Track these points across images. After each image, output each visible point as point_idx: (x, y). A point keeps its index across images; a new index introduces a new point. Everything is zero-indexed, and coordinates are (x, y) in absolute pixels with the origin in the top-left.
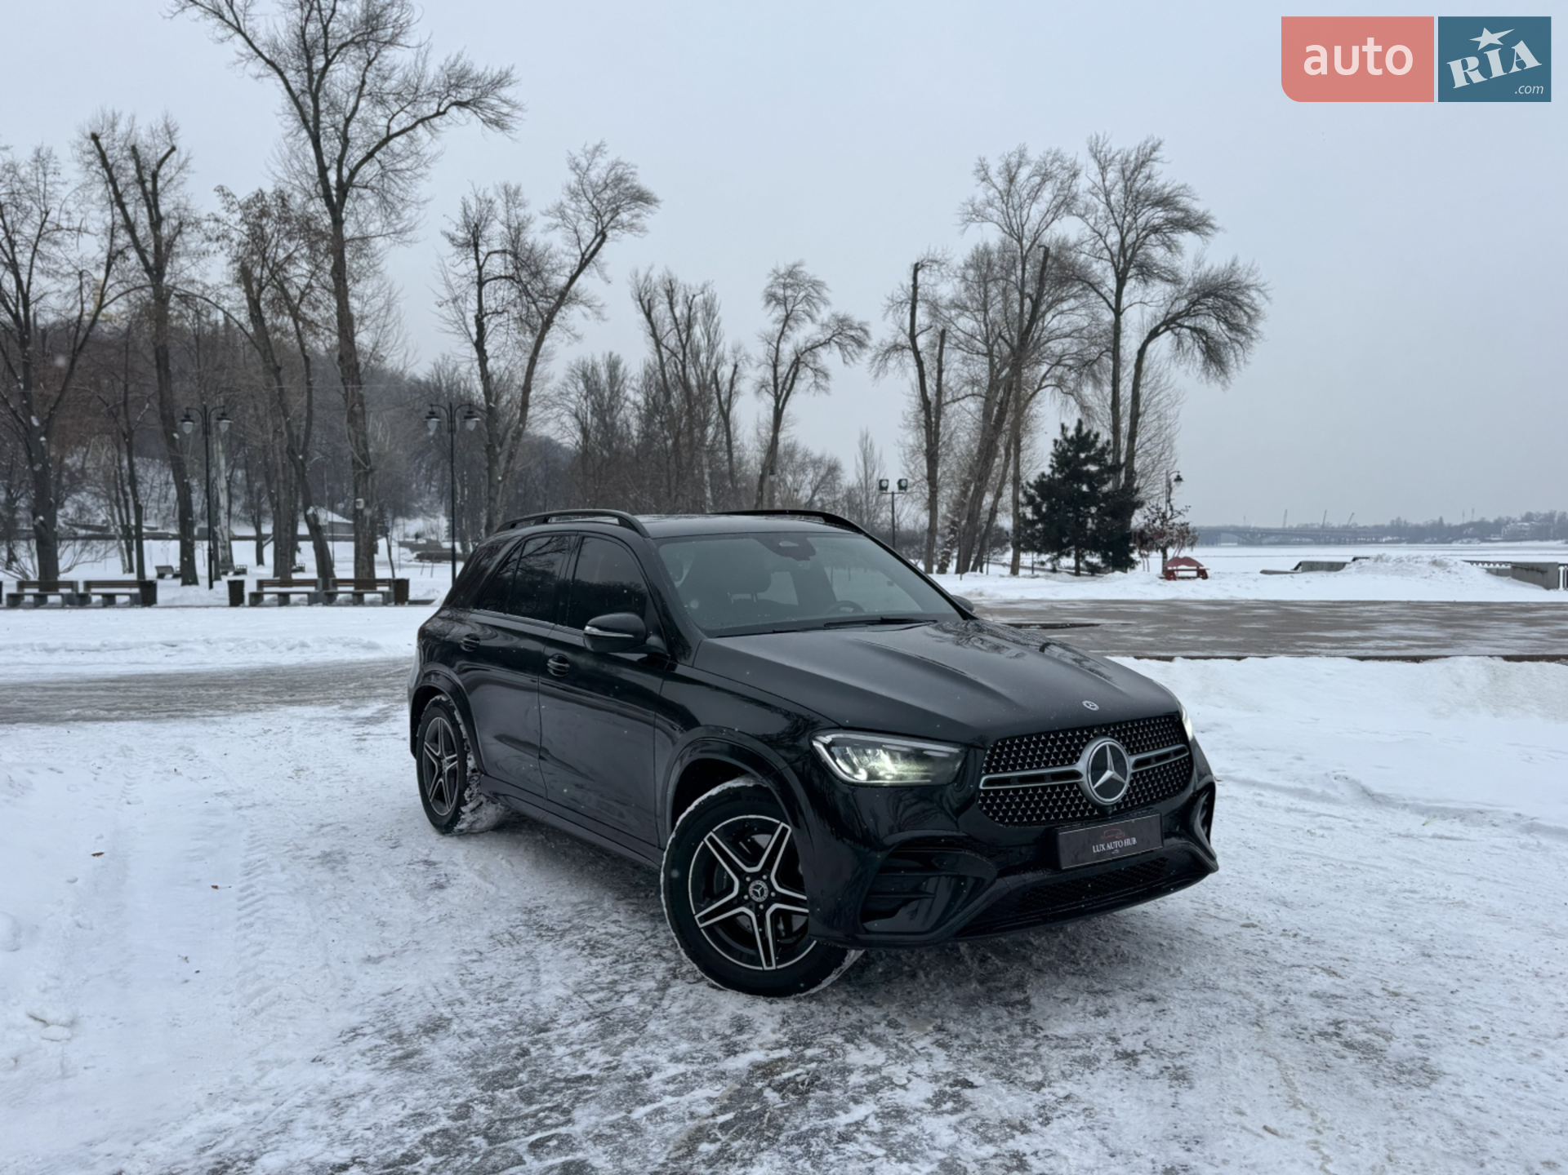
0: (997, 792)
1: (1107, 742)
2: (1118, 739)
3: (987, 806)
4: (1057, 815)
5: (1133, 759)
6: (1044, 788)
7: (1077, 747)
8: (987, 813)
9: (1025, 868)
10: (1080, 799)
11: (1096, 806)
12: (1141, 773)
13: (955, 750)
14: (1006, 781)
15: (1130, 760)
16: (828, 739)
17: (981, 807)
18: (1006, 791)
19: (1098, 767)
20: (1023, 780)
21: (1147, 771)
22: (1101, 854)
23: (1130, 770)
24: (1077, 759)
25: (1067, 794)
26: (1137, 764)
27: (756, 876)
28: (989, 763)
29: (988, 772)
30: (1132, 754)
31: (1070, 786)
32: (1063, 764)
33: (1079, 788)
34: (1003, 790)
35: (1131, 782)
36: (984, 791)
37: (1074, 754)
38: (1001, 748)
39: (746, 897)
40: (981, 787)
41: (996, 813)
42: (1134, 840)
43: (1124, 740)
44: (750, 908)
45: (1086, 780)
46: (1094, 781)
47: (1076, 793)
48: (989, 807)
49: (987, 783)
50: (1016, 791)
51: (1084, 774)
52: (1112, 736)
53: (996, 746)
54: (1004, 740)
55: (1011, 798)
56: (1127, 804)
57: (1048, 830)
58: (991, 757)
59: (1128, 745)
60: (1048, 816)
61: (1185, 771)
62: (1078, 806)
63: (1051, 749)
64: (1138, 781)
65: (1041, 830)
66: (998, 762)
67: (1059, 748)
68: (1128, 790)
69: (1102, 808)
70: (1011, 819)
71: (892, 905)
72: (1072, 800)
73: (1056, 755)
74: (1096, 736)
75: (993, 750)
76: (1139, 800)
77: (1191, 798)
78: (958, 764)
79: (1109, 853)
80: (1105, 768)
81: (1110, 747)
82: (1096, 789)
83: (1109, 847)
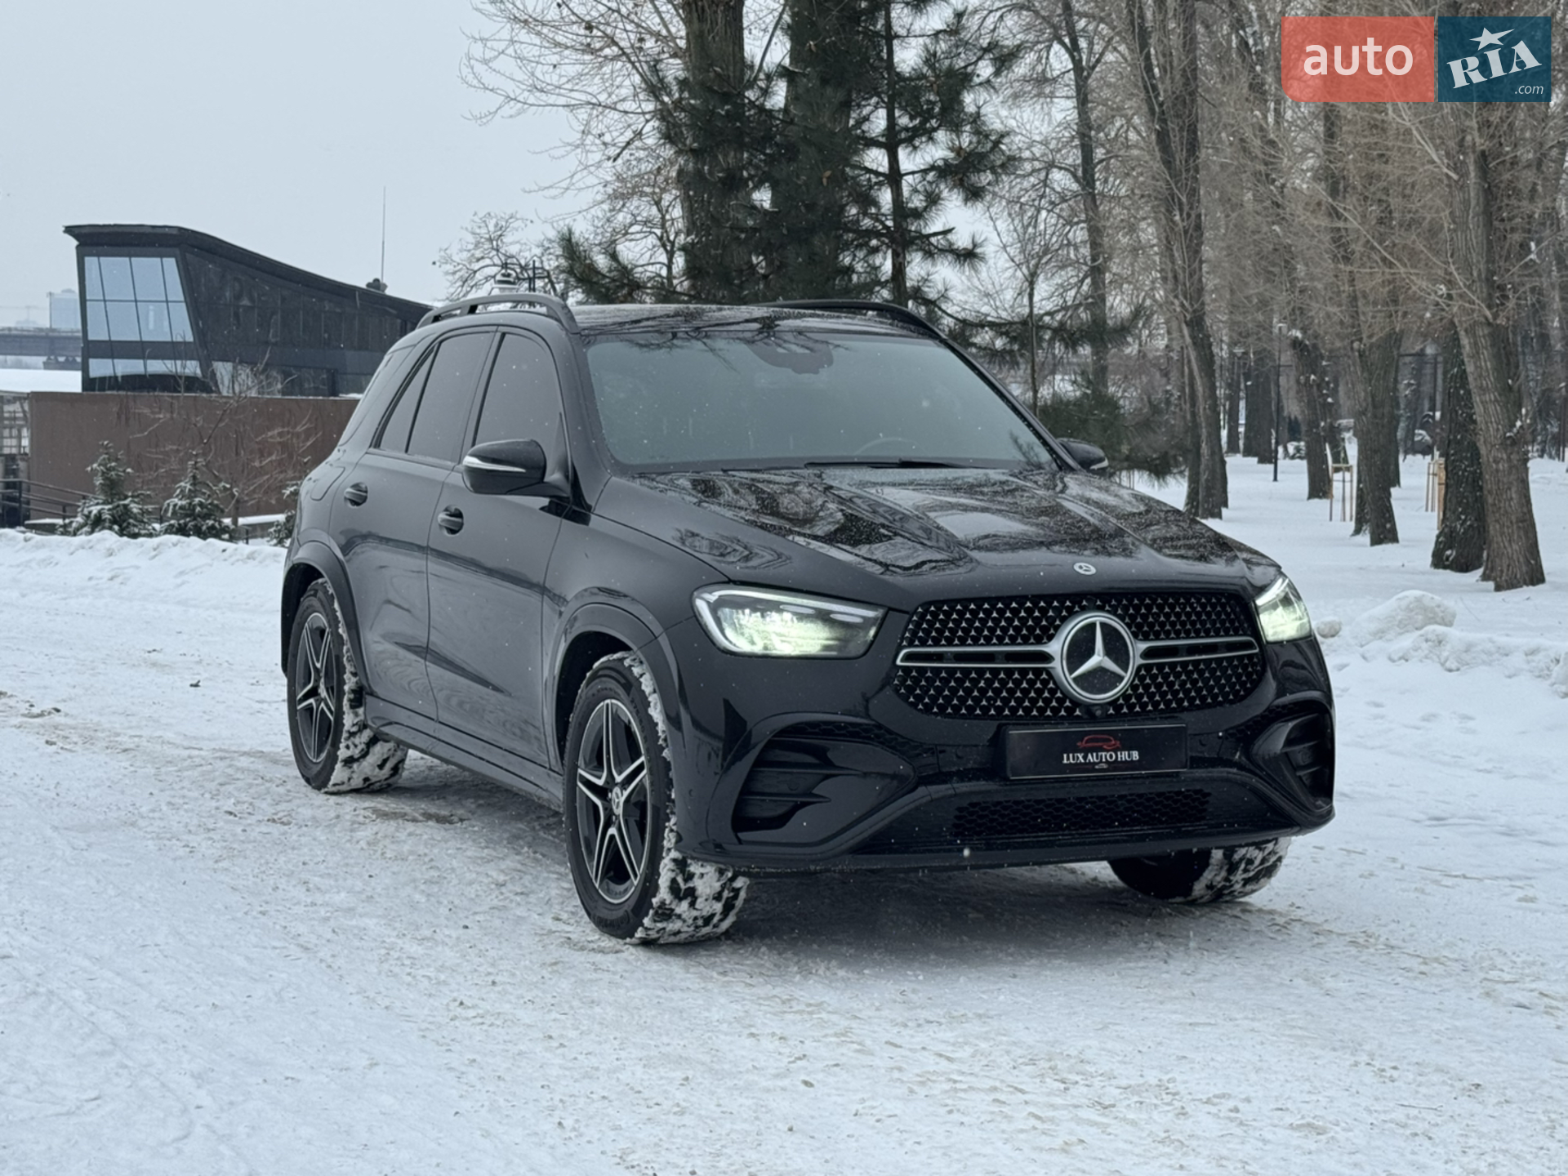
0: (922, 671)
1: (1098, 618)
2: (1122, 618)
3: (908, 688)
4: (1014, 710)
5: (1143, 646)
6: (995, 672)
7: (1051, 621)
8: (905, 698)
9: (963, 776)
10: (1052, 692)
11: (1076, 703)
12: (1161, 667)
13: (870, 614)
14: (940, 657)
15: (1137, 648)
16: (713, 597)
17: (897, 689)
18: (937, 671)
19: (1080, 649)
20: (960, 657)
21: (1173, 665)
22: (1077, 767)
23: (1136, 660)
24: (1051, 638)
25: (1031, 683)
26: (1147, 654)
28: (914, 633)
29: (911, 644)
30: (1146, 638)
31: (1037, 672)
32: (1026, 641)
33: (1051, 676)
34: (932, 669)
35: (1138, 676)
36: (907, 670)
37: (1045, 630)
38: (935, 615)
40: (898, 662)
41: (919, 698)
42: (1135, 755)
43: (1133, 618)
45: (1058, 666)
46: (1071, 671)
47: (1045, 683)
48: (911, 690)
49: (908, 657)
50: (951, 672)
51: (1058, 658)
52: (1114, 612)
53: (927, 611)
54: (939, 604)
55: (957, 680)
56: (1131, 707)
57: (999, 727)
58: (918, 625)
59: (1139, 626)
60: (1000, 710)
61: (1249, 675)
62: (1047, 701)
63: (1010, 621)
64: (1154, 678)
65: (990, 728)
66: (927, 632)
67: (1023, 621)
68: (1134, 687)
69: (1088, 708)
70: (942, 708)
71: (781, 811)
72: (1039, 692)
73: (1017, 629)
74: (1084, 609)
75: (922, 617)
76: (1156, 705)
77: (1262, 716)
78: (872, 632)
79: (1089, 767)
80: (1090, 652)
81: (1103, 625)
82: (1075, 680)
83: (1091, 758)
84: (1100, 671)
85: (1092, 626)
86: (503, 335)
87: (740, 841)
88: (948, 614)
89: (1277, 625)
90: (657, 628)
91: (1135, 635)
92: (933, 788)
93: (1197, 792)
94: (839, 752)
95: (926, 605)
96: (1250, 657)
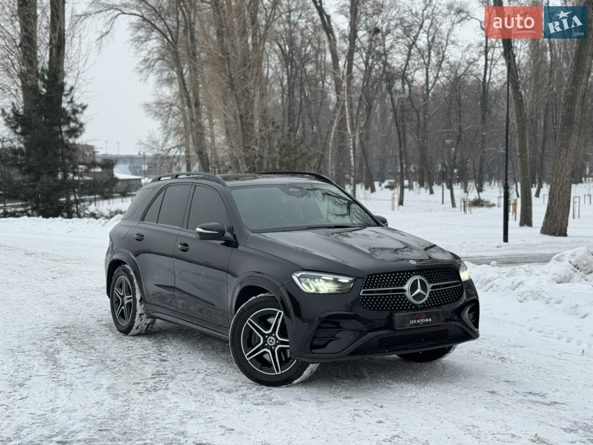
0: (368, 296)
1: (417, 277)
2: (424, 277)
3: (364, 302)
4: (395, 307)
5: (431, 285)
6: (389, 296)
7: (405, 279)
8: (363, 305)
9: (380, 329)
10: (406, 301)
11: (413, 304)
12: (435, 292)
13: (351, 279)
14: (372, 292)
15: (429, 286)
16: (299, 275)
17: (361, 303)
18: (372, 296)
19: (414, 287)
20: (380, 292)
21: (439, 291)
22: (414, 325)
23: (429, 290)
24: (405, 284)
25: (400, 299)
26: (433, 288)
27: (269, 335)
28: (365, 285)
29: (364, 288)
30: (431, 283)
31: (401, 295)
32: (398, 286)
33: (405, 296)
34: (371, 296)
35: (430, 295)
36: (364, 297)
37: (403, 282)
38: (371, 279)
39: (266, 345)
40: (361, 294)
41: (367, 305)
42: (430, 320)
43: (427, 277)
44: (268, 349)
45: (408, 294)
46: (411, 294)
47: (404, 298)
48: (365, 303)
49: (363, 293)
50: (376, 296)
51: (407, 291)
52: (422, 275)
53: (368, 278)
54: (372, 275)
55: (374, 299)
56: (428, 304)
57: (391, 313)
58: (366, 282)
59: (429, 279)
60: (391, 308)
61: (459, 292)
62: (404, 304)
63: (393, 280)
64: (434, 295)
65: (388, 313)
66: (369, 284)
67: (397, 279)
68: (428, 298)
69: (416, 306)
70: (374, 308)
71: (325, 343)
72: (402, 301)
73: (395, 282)
74: (414, 275)
75: (367, 279)
76: (434, 303)
77: (462, 305)
78: (352, 285)
79: (418, 324)
80: (417, 288)
81: (420, 280)
82: (413, 297)
83: (418, 321)
84: (419, 294)
85: (416, 281)
86: (195, 186)
87: (312, 353)
88: (375, 278)
89: (464, 276)
90: (279, 285)
91: (428, 282)
92: (372, 333)
93: (446, 330)
94: (344, 323)
95: (368, 276)
96: (459, 287)
